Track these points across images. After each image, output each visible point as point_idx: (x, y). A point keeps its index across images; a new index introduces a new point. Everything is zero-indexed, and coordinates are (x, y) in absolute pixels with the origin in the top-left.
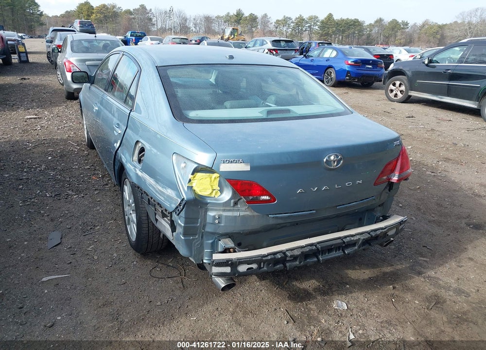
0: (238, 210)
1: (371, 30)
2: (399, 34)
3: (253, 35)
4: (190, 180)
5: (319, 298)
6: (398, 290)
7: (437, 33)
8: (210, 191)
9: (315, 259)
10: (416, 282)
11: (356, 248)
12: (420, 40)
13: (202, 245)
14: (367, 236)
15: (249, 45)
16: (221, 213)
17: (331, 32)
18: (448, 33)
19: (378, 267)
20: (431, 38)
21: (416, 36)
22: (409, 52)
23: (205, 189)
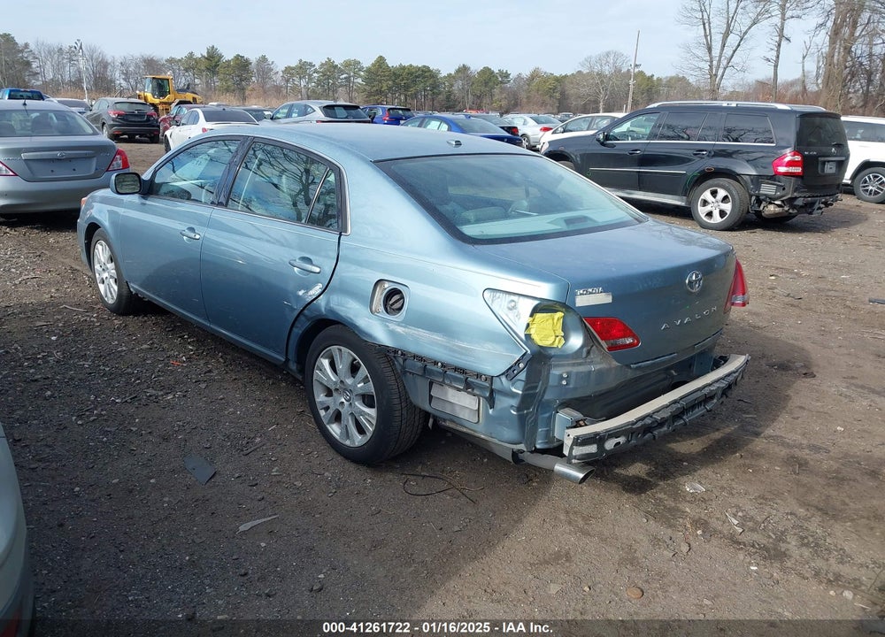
0: (591, 363)
1: (452, 85)
2: (496, 91)
3: (244, 93)
4: (528, 325)
5: (661, 483)
6: (747, 458)
7: (554, 89)
8: (552, 339)
9: (682, 422)
10: (759, 444)
11: (715, 401)
12: (530, 102)
13: (536, 421)
14: (723, 384)
15: (278, 115)
16: (569, 369)
17: (385, 88)
18: (571, 90)
19: (703, 435)
20: (547, 98)
21: (523, 95)
22: (538, 121)
23: (547, 337)
